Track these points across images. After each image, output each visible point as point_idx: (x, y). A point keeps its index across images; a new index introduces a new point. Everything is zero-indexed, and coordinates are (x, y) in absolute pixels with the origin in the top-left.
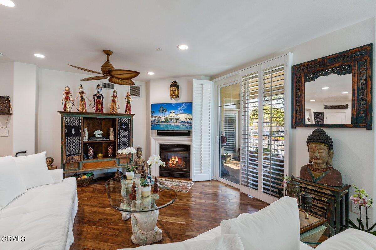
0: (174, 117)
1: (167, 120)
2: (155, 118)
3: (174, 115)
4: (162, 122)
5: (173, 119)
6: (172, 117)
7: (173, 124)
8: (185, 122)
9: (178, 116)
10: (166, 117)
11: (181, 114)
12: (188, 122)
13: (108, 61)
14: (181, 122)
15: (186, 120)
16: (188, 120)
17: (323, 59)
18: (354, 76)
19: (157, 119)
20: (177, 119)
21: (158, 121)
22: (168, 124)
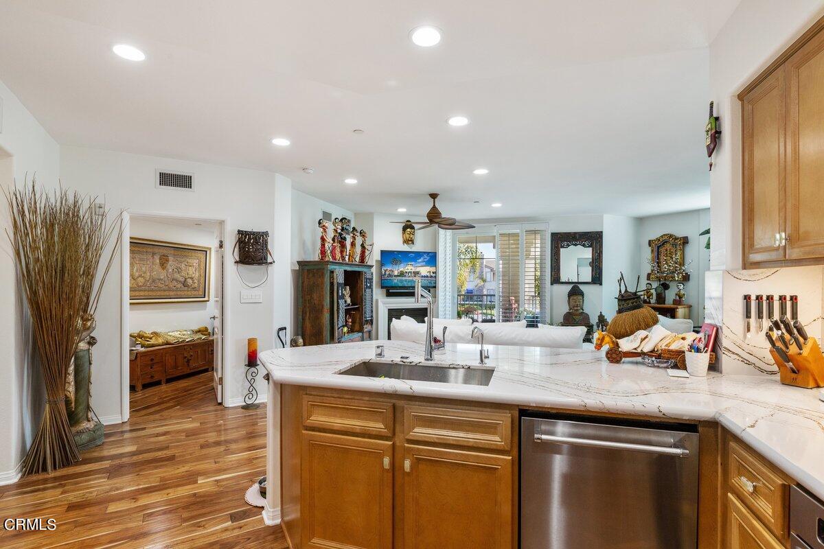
0: (412, 271)
1: (402, 274)
2: (385, 271)
3: (413, 268)
4: (395, 276)
5: (411, 272)
6: (409, 270)
7: (411, 278)
8: (427, 276)
9: (418, 270)
10: (401, 270)
11: (422, 266)
12: (431, 277)
13: (434, 206)
14: (422, 276)
15: (428, 274)
16: (432, 274)
17: (575, 233)
18: (593, 250)
19: (387, 273)
20: (416, 273)
21: (390, 275)
22: (404, 278)
